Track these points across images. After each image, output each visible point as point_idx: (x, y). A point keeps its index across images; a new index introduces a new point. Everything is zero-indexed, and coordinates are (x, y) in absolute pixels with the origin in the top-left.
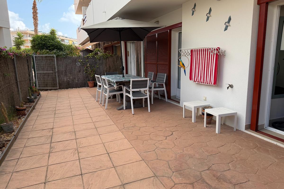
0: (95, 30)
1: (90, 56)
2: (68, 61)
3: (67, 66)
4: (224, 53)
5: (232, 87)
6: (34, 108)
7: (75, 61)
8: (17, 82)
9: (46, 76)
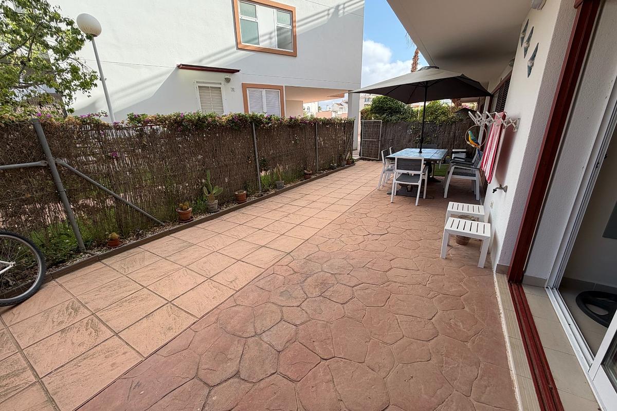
1: (427, 121)
2: (398, 128)
3: (395, 134)
4: (513, 124)
5: (505, 191)
6: (327, 175)
7: (407, 127)
8: (316, 148)
9: (371, 145)
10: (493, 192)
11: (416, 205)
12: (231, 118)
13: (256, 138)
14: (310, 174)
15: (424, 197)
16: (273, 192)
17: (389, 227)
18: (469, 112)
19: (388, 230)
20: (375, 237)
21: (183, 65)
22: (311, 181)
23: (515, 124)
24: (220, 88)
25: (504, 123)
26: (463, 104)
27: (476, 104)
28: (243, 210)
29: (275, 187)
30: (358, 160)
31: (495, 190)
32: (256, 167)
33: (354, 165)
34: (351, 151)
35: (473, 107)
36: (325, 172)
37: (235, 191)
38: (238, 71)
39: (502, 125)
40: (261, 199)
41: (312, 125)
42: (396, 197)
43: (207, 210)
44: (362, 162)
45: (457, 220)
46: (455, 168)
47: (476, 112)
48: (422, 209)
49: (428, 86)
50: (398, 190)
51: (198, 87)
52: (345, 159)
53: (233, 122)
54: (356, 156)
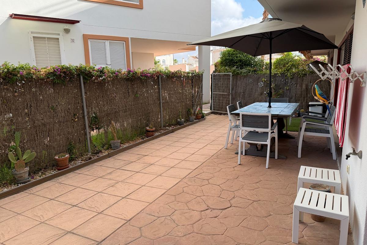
0: (243, 37)
1: (278, 74)
2: (249, 81)
3: (246, 86)
4: (360, 78)
5: (361, 157)
6: (173, 131)
7: (258, 80)
8: (160, 103)
9: (221, 99)
10: (347, 159)
11: (267, 167)
12: (52, 71)
13: (86, 93)
14: (153, 131)
15: (276, 157)
16: (106, 153)
17: (234, 198)
18: (320, 65)
19: (232, 202)
20: (215, 213)
21: (15, 15)
22: (153, 139)
23: (362, 77)
24: (58, 39)
25: (350, 77)
26: (314, 57)
27: (326, 57)
28: (62, 179)
29: (110, 147)
30: (208, 114)
31: (348, 156)
32: (85, 125)
33: (205, 119)
34: (201, 105)
35: (325, 60)
36: (171, 128)
37: (55, 155)
38: (78, 22)
39: (348, 79)
40: (89, 162)
41: (155, 78)
42: (244, 157)
43: (15, 181)
44: (213, 116)
45: (309, 191)
46: (307, 123)
47: (327, 64)
48: (273, 172)
49: (273, 38)
50: (247, 149)
51: (32, 38)
52: (195, 113)
53: (55, 75)
54: (206, 110)
